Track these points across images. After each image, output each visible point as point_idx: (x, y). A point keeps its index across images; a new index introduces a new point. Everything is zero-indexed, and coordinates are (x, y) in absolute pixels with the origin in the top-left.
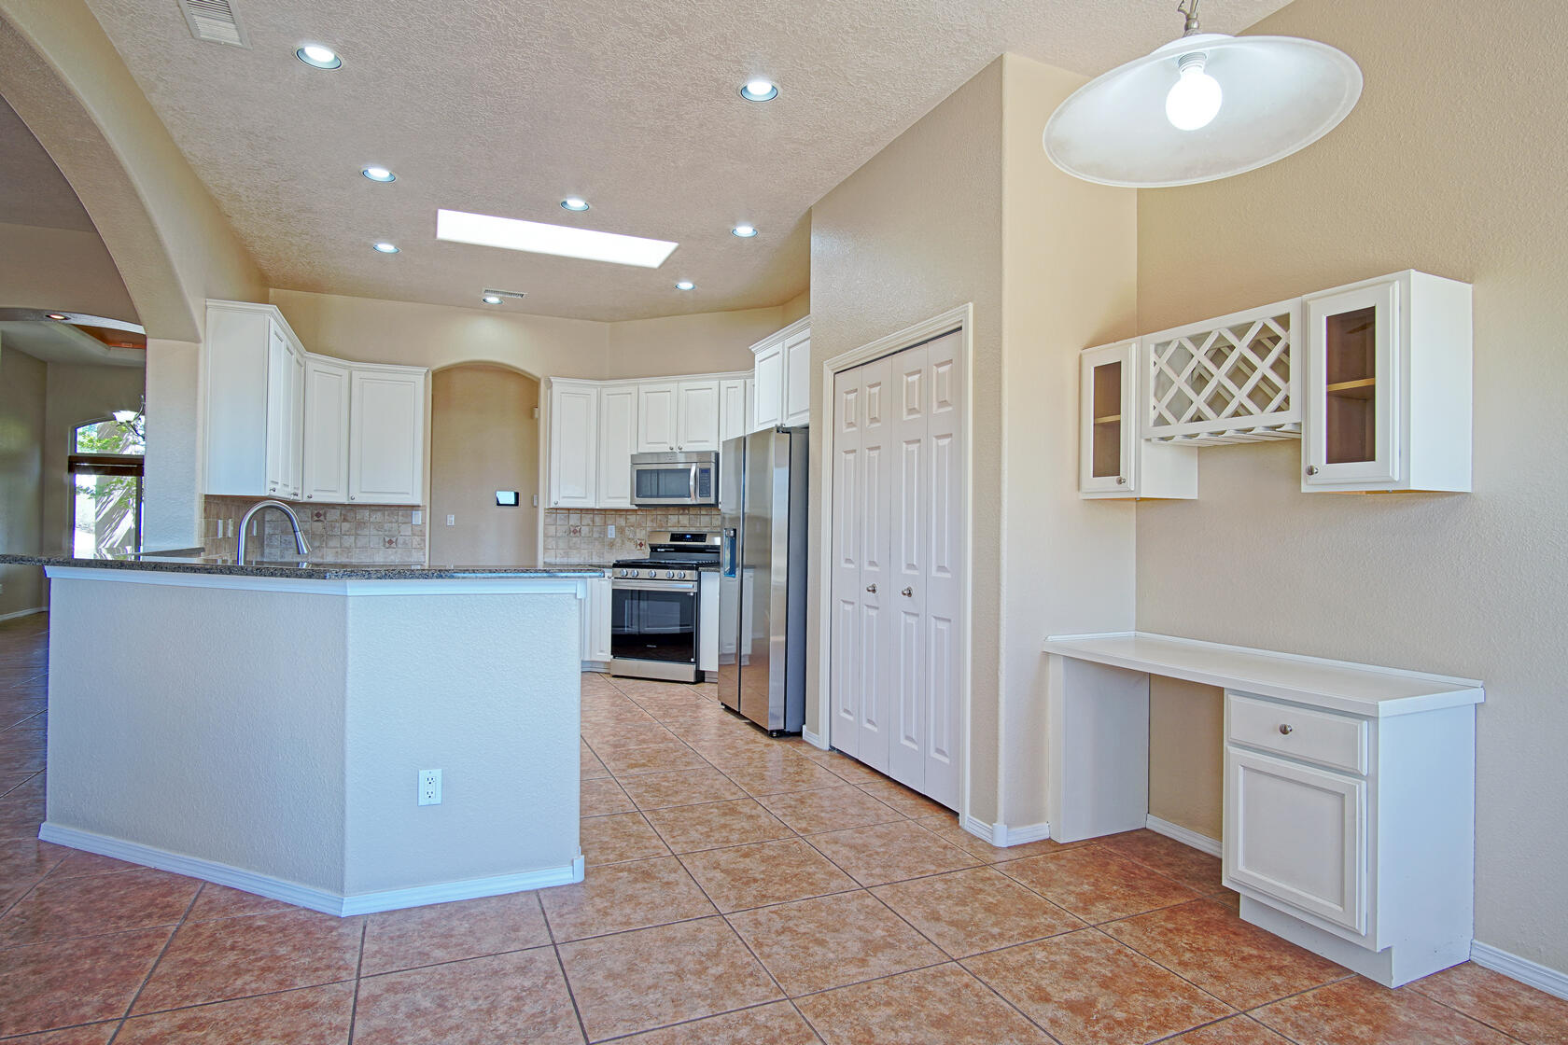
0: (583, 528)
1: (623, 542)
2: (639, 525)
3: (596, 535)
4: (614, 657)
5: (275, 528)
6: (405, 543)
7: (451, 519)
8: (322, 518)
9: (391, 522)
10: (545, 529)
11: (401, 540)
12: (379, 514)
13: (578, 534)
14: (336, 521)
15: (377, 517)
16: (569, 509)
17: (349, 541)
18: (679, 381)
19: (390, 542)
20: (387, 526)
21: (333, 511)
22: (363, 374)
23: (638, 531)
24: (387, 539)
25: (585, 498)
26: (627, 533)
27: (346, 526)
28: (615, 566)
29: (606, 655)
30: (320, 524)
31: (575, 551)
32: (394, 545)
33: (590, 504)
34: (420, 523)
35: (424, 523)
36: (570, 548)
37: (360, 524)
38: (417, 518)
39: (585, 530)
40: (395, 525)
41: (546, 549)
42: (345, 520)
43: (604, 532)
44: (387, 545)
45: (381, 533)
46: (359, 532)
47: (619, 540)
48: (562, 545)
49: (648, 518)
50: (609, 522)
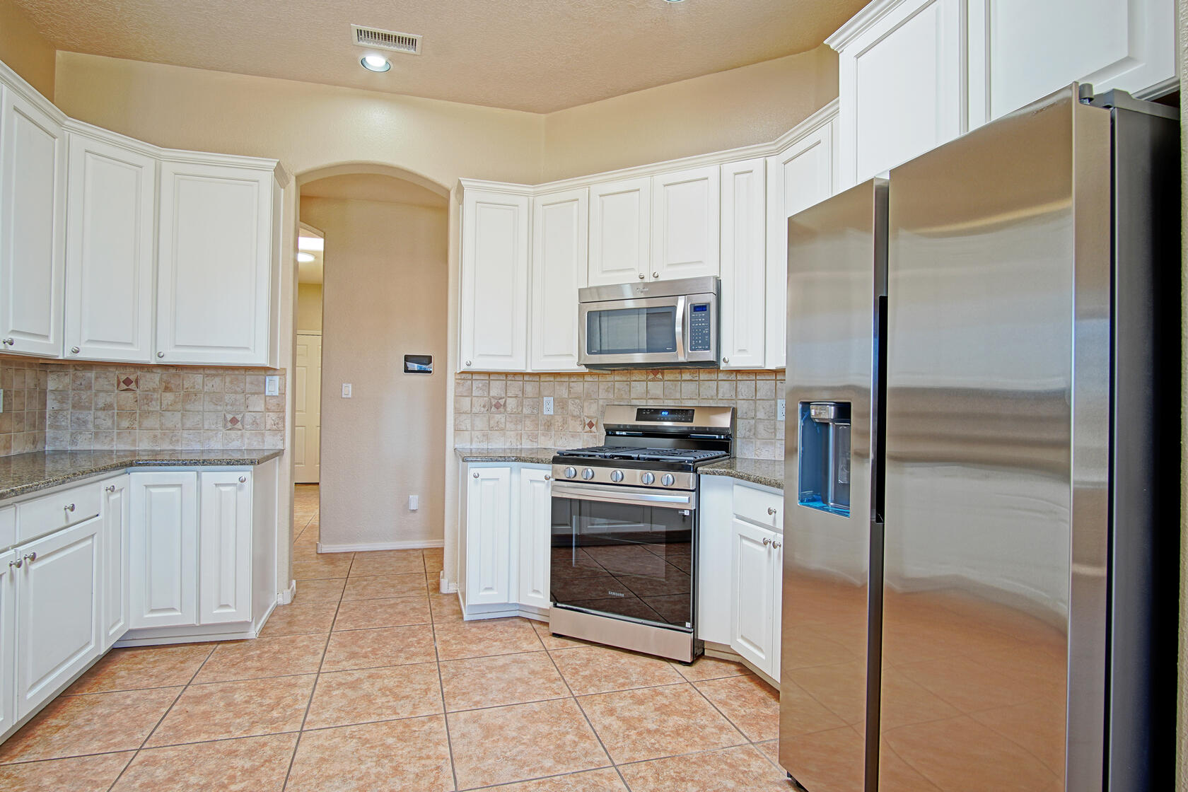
0: (509, 400)
1: (565, 422)
2: (588, 397)
3: (526, 411)
4: (555, 606)
5: (62, 401)
6: (254, 422)
7: (348, 390)
8: (133, 386)
9: (236, 392)
10: (456, 402)
11: (249, 418)
12: (217, 380)
13: (502, 409)
14: (154, 390)
15: (215, 383)
16: (489, 374)
17: (173, 419)
18: (652, 174)
19: (234, 421)
20: (228, 398)
21: (148, 375)
22: (176, 162)
23: (586, 404)
24: (229, 417)
25: (511, 356)
26: (571, 407)
27: (169, 397)
28: (556, 460)
29: (542, 599)
30: (129, 394)
31: (497, 432)
32: (239, 425)
33: (520, 368)
34: (277, 393)
35: (283, 394)
36: (491, 429)
37: (189, 396)
38: (273, 386)
39: (511, 403)
40: (239, 397)
41: (457, 430)
42: (167, 389)
43: (538, 406)
44: (229, 425)
45: (219, 408)
46: (188, 407)
47: (559, 419)
48: (480, 423)
49: (602, 387)
50: (546, 393)
